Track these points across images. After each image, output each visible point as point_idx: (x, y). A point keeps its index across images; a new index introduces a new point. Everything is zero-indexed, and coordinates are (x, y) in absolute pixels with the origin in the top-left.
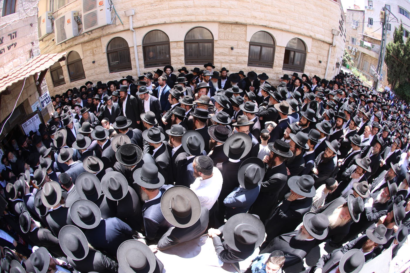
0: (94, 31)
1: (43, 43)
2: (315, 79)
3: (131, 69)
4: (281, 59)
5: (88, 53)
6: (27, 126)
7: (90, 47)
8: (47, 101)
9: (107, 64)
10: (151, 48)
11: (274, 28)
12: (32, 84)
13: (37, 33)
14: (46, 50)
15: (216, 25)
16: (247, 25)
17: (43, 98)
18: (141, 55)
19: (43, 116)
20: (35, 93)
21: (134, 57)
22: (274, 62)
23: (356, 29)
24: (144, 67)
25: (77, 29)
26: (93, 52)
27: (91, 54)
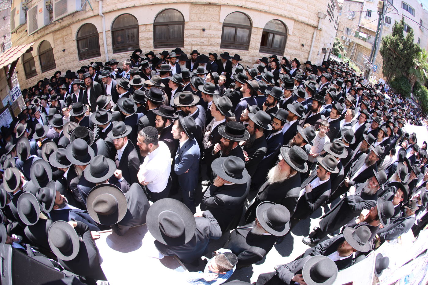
0: (65, 18)
2: (294, 62)
3: (100, 55)
4: (258, 41)
5: (59, 42)
7: (60, 36)
8: (18, 94)
9: (77, 51)
10: (120, 33)
11: (251, 9)
12: (3, 78)
13: (10, 26)
14: (18, 42)
15: (188, 7)
16: (220, 6)
17: (13, 91)
18: (110, 40)
19: (13, 110)
20: (6, 87)
21: (102, 43)
22: (250, 44)
23: (352, 20)
24: (112, 53)
25: (49, 18)
26: (64, 40)
27: (61, 43)
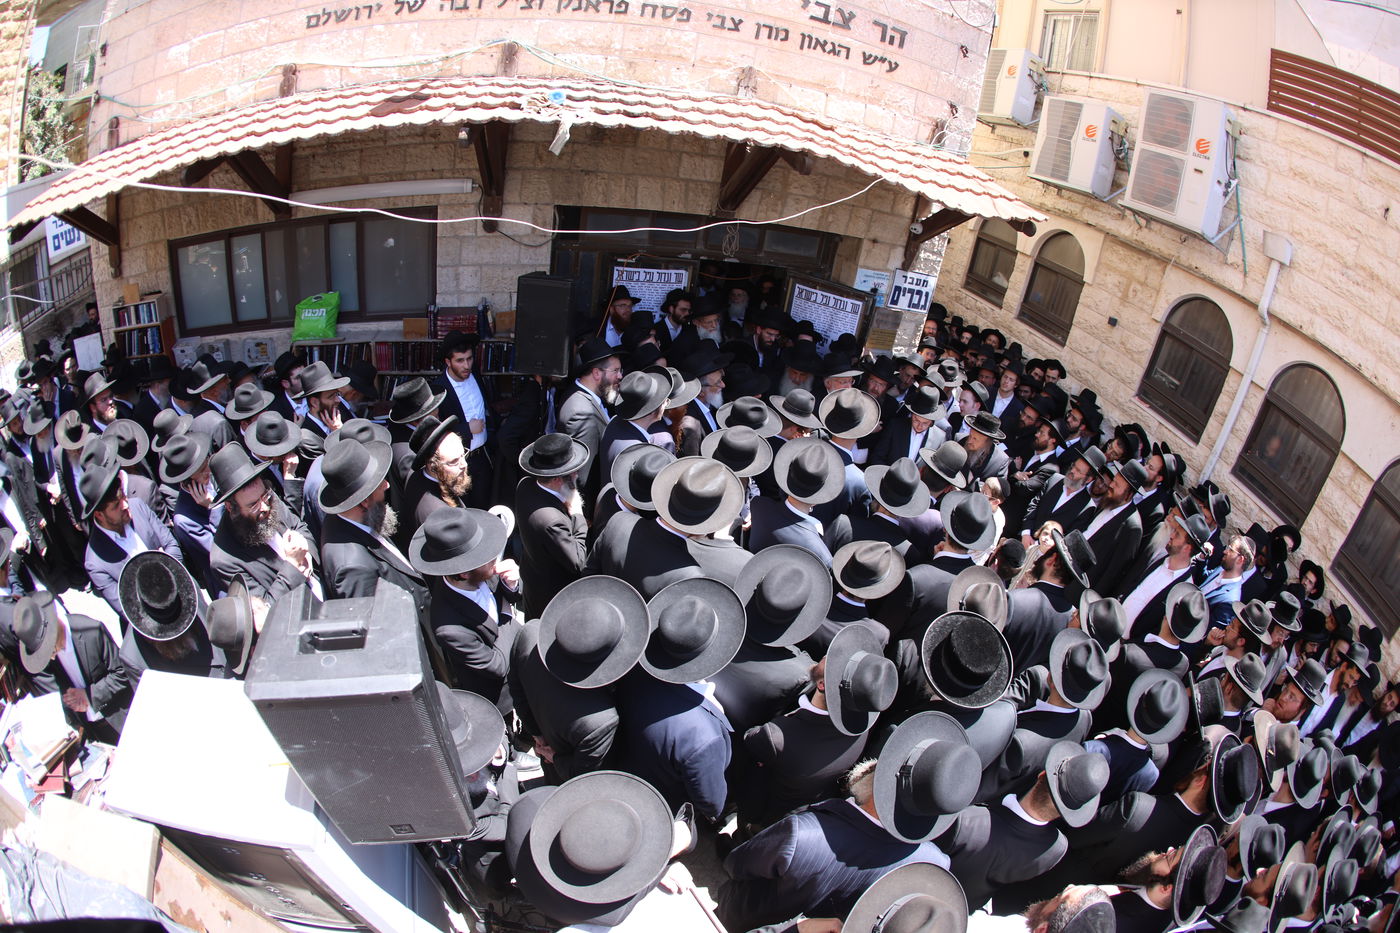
1: (992, 136)
3: (1197, 441)
5: (1112, 279)
6: (809, 299)
7: (1124, 267)
8: (915, 301)
10: (1284, 424)
12: (901, 216)
14: (992, 164)
17: (909, 280)
18: (1248, 423)
19: (875, 324)
20: (893, 246)
21: (1225, 408)
24: (1230, 469)
26: (1128, 290)
27: (1116, 290)
